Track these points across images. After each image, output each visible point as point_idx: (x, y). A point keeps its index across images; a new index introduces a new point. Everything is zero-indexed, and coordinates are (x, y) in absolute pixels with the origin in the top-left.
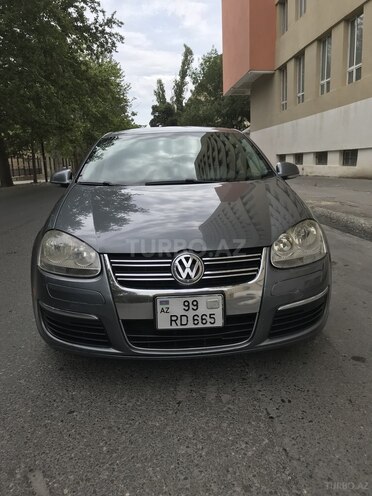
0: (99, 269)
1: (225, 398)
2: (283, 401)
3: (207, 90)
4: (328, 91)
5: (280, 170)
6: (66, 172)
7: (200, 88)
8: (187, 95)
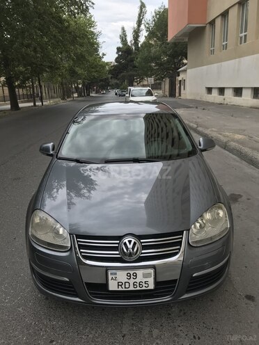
0: (70, 245)
1: (156, 332)
2: (194, 337)
3: (156, 36)
4: (245, 42)
5: (202, 143)
6: (50, 145)
7: (152, 34)
8: (142, 40)
